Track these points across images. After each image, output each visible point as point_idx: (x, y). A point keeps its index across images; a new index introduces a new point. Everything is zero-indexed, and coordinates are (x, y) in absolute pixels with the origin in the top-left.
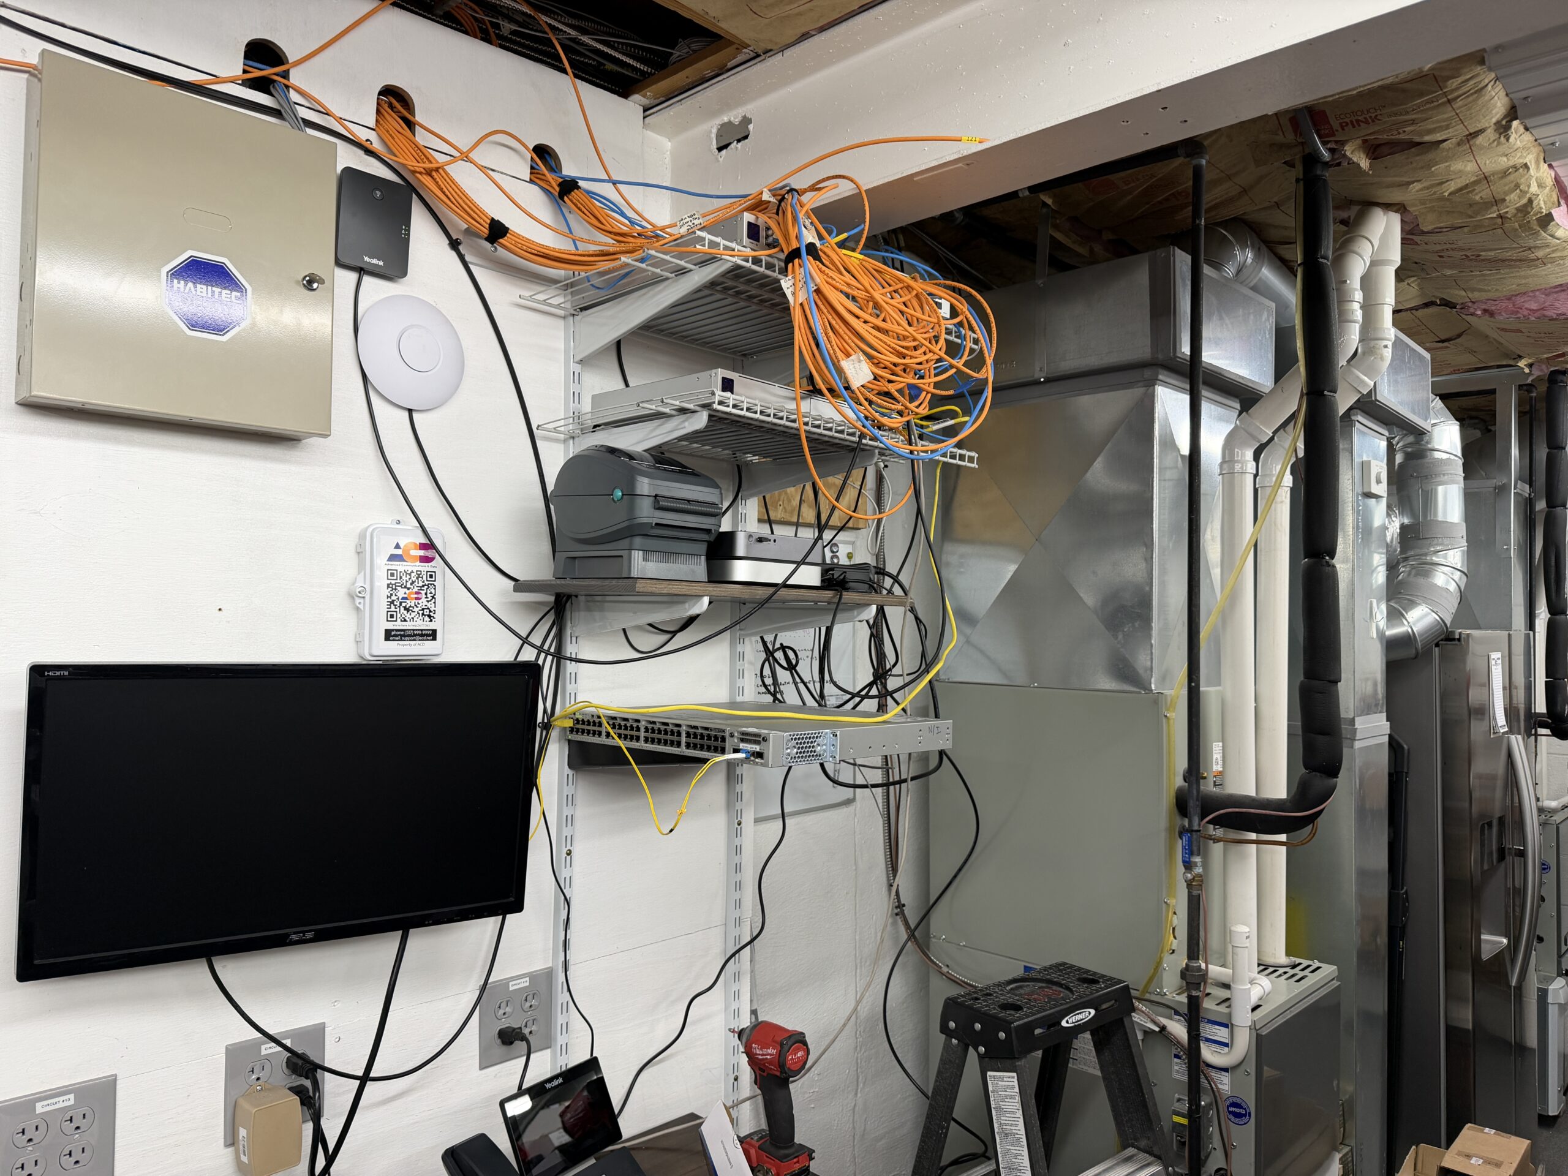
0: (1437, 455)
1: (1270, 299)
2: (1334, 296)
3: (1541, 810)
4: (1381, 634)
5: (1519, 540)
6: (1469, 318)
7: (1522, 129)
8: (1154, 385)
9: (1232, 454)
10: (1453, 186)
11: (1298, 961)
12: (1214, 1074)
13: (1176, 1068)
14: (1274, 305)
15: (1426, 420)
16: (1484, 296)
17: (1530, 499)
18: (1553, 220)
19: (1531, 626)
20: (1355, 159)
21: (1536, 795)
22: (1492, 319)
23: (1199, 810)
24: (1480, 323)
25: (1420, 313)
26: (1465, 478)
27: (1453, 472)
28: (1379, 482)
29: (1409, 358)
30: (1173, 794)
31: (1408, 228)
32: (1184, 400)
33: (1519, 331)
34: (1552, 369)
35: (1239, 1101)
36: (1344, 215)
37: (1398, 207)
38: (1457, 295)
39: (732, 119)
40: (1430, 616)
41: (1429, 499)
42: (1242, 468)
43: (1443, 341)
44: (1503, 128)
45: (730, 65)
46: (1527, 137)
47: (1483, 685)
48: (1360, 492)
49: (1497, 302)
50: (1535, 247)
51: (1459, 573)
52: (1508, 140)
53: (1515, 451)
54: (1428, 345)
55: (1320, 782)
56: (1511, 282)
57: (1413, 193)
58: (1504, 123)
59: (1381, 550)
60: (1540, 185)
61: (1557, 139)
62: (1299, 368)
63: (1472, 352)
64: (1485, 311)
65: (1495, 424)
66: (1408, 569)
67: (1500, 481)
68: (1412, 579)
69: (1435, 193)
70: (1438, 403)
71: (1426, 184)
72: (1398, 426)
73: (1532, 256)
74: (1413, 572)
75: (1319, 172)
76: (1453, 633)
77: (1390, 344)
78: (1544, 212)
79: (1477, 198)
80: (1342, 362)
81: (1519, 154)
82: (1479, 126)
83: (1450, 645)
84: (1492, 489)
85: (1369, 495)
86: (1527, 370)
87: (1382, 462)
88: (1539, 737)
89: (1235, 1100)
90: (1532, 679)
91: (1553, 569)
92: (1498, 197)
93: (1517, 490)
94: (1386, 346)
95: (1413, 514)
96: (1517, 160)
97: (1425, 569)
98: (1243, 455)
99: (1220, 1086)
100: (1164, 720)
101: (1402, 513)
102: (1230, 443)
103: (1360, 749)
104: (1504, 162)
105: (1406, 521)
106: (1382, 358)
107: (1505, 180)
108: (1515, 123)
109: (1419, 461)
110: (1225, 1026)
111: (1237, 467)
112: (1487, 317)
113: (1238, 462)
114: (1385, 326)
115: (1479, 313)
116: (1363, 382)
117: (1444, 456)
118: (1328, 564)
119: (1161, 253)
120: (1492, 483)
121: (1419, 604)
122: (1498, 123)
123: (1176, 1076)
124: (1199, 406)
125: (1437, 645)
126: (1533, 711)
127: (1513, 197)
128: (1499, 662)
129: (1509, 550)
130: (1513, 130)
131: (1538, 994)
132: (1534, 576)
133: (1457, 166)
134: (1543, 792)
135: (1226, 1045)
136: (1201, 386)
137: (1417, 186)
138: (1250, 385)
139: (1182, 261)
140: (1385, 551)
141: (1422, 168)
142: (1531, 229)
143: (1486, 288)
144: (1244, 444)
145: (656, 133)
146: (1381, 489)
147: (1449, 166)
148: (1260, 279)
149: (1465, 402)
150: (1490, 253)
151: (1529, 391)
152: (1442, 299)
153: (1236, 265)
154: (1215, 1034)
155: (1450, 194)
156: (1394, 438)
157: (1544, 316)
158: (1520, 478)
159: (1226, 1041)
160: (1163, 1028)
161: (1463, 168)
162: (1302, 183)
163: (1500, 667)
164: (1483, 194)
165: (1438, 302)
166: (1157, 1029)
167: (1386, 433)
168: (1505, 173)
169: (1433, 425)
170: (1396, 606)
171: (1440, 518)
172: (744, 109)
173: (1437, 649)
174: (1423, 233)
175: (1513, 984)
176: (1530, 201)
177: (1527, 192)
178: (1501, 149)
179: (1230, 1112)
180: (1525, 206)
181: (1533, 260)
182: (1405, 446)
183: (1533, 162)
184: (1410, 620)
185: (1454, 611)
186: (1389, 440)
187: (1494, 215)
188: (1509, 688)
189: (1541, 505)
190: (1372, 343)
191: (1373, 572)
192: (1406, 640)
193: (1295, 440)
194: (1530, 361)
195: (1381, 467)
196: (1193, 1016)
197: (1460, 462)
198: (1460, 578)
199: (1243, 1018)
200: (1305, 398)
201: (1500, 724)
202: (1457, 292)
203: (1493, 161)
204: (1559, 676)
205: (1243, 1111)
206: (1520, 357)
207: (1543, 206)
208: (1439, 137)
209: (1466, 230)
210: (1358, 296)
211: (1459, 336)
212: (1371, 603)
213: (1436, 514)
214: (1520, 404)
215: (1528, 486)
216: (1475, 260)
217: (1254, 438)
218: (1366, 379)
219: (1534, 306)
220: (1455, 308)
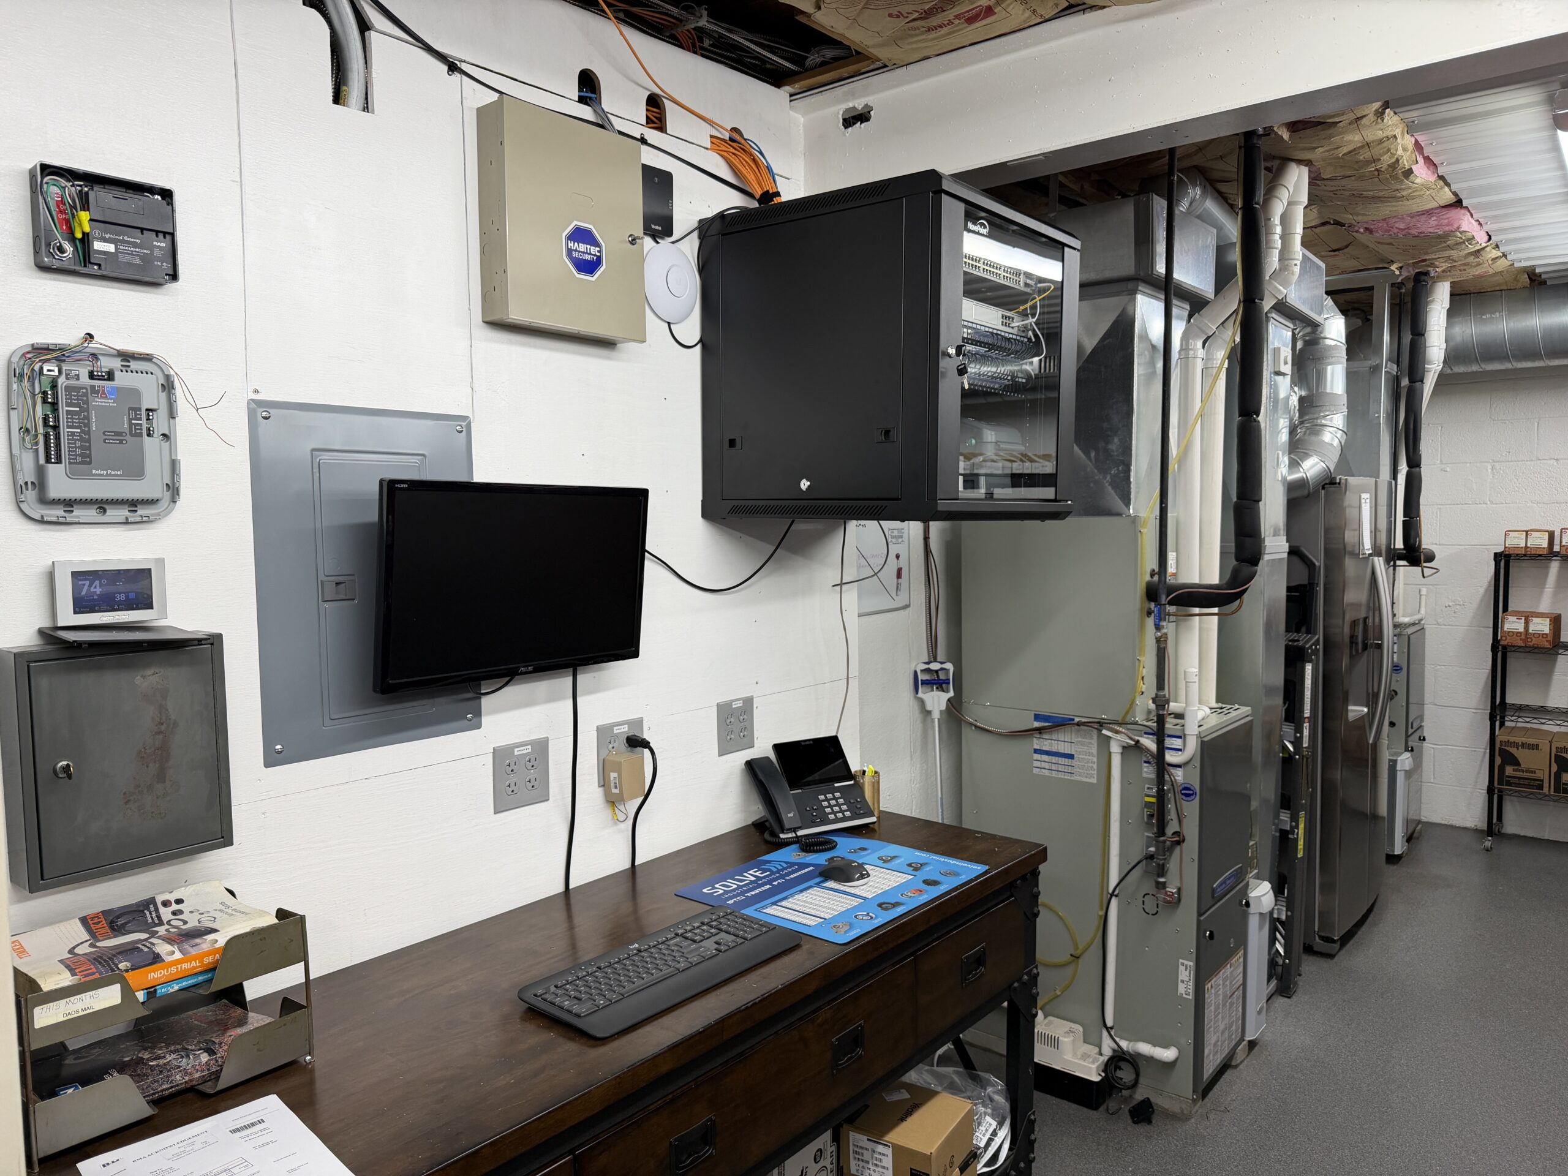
0: (1328, 342)
1: (1213, 227)
2: (1263, 231)
3: (1396, 626)
4: (1284, 479)
5: (1387, 411)
6: (1354, 234)
7: (1392, 113)
8: (1135, 294)
9: (1187, 344)
10: (1345, 150)
11: (1224, 706)
12: (1173, 770)
13: (1145, 770)
14: (1215, 231)
15: (1320, 315)
16: (1366, 219)
17: (1397, 376)
18: (1413, 173)
19: (1394, 476)
20: (1280, 133)
21: (1393, 612)
22: (1371, 236)
23: (1165, 591)
24: (1364, 238)
25: (1318, 230)
26: (1347, 360)
27: (1338, 355)
28: (1286, 363)
29: (1310, 268)
30: (1144, 585)
31: (1313, 176)
32: (1160, 306)
33: (1391, 244)
34: (1417, 271)
35: (1188, 786)
36: (1269, 165)
37: (1306, 162)
38: (1347, 218)
39: (856, 106)
40: (1319, 465)
41: (1321, 376)
42: (1194, 354)
43: (1334, 251)
44: (1380, 114)
45: (863, 71)
46: (1396, 118)
47: (1355, 530)
48: (1272, 371)
49: (1375, 222)
50: (1401, 189)
51: (1341, 432)
52: (1383, 121)
53: (1386, 337)
54: (1323, 253)
55: (1246, 569)
56: (1386, 210)
57: (1318, 154)
58: (1380, 110)
59: (1285, 416)
60: (1404, 150)
61: (1416, 119)
62: (1237, 281)
63: (1356, 258)
64: (1366, 229)
65: (1372, 314)
66: (1304, 430)
67: (1373, 362)
68: (1306, 437)
69: (1332, 154)
70: (1329, 302)
71: (1326, 148)
72: (1299, 320)
73: (1399, 195)
74: (1308, 432)
75: (1255, 141)
76: (1335, 478)
77: (1298, 263)
78: (1407, 167)
79: (1361, 158)
80: (1267, 278)
81: (1390, 129)
82: (1364, 114)
83: (1332, 489)
84: (1367, 369)
85: (1278, 373)
86: (1397, 273)
87: (1288, 347)
88: (1397, 568)
89: (1186, 785)
90: (1393, 519)
91: (1411, 431)
92: (1375, 158)
93: (1387, 369)
94: (1296, 265)
95: (1309, 389)
96: (1390, 133)
97: (1316, 429)
98: (1195, 345)
99: (1177, 778)
100: (1139, 534)
101: (1300, 388)
102: (1185, 337)
103: (1268, 561)
104: (1380, 134)
105: (1303, 393)
106: (1293, 273)
107: (1380, 146)
108: (1388, 111)
109: (1316, 347)
110: (1180, 737)
111: (1191, 353)
112: (1367, 233)
113: (1191, 349)
114: (1296, 250)
115: (1362, 230)
116: (1279, 290)
117: (1332, 343)
118: (1255, 420)
119: (1143, 198)
120: (1368, 363)
121: (1312, 456)
122: (1376, 111)
123: (1145, 775)
124: (1171, 310)
125: (1323, 488)
126: (1392, 547)
127: (1386, 157)
128: (1368, 501)
129: (1379, 417)
130: (1386, 114)
131: (1389, 764)
132: (1398, 438)
133: (1348, 137)
134: (1399, 609)
135: (1180, 750)
136: (1172, 296)
137: (1321, 150)
138: (1199, 292)
139: (1159, 205)
140: (1288, 416)
141: (1324, 139)
142: (1397, 178)
143: (1367, 213)
144: (1197, 337)
145: (797, 113)
146: (1287, 369)
147: (1343, 138)
148: (1204, 209)
149: (1349, 297)
150: (1370, 193)
151: (1400, 288)
152: (1334, 220)
153: (1189, 200)
154: (1172, 744)
155: (1343, 155)
156: (1295, 329)
157: (1409, 234)
158: (1390, 359)
159: (1180, 747)
160: (1138, 742)
161: (1352, 138)
162: (1243, 149)
163: (1368, 505)
164: (1365, 155)
165: (1332, 222)
166: (1133, 743)
167: (1291, 326)
168: (1381, 141)
169: (1325, 319)
170: (1295, 458)
171: (1328, 390)
172: (866, 99)
173: (1323, 491)
174: (1324, 179)
175: (1371, 742)
176: (1397, 160)
177: (1395, 154)
178: (1378, 126)
179: (1183, 794)
180: (1394, 163)
181: (1400, 197)
182: (1304, 336)
183: (1400, 134)
184: (1305, 468)
185: (1336, 461)
186: (1293, 330)
187: (1373, 169)
188: (1375, 531)
189: (1405, 382)
190: (1287, 262)
191: (1279, 433)
192: (1302, 483)
193: (1234, 335)
194: (1400, 265)
195: (1288, 352)
196: (1160, 734)
197: (1344, 348)
198: (1342, 436)
199: (1192, 729)
200: (1242, 304)
201: (1366, 547)
202: (1345, 216)
203: (1372, 133)
204: (1412, 516)
205: (1191, 792)
206: (1392, 262)
207: (1406, 163)
208: (1337, 120)
209: (1353, 178)
210: (1279, 230)
211: (1347, 247)
212: (1278, 454)
213: (1325, 388)
214: (1392, 297)
215: (1395, 366)
216: (1359, 197)
217: (1203, 332)
218: (1281, 288)
219: (1402, 226)
220: (1344, 226)
